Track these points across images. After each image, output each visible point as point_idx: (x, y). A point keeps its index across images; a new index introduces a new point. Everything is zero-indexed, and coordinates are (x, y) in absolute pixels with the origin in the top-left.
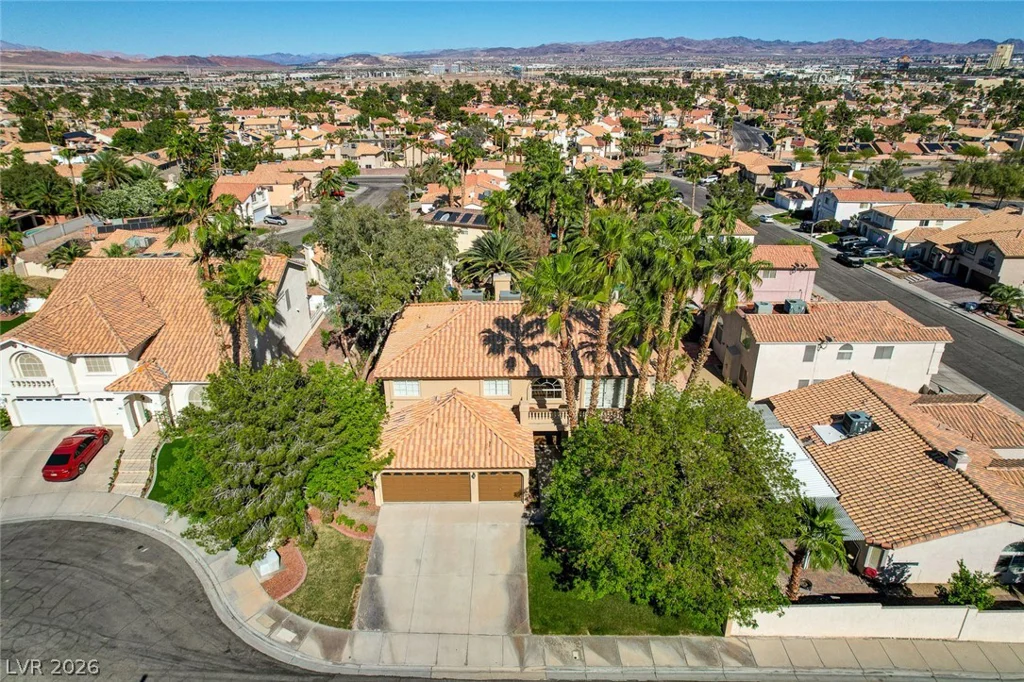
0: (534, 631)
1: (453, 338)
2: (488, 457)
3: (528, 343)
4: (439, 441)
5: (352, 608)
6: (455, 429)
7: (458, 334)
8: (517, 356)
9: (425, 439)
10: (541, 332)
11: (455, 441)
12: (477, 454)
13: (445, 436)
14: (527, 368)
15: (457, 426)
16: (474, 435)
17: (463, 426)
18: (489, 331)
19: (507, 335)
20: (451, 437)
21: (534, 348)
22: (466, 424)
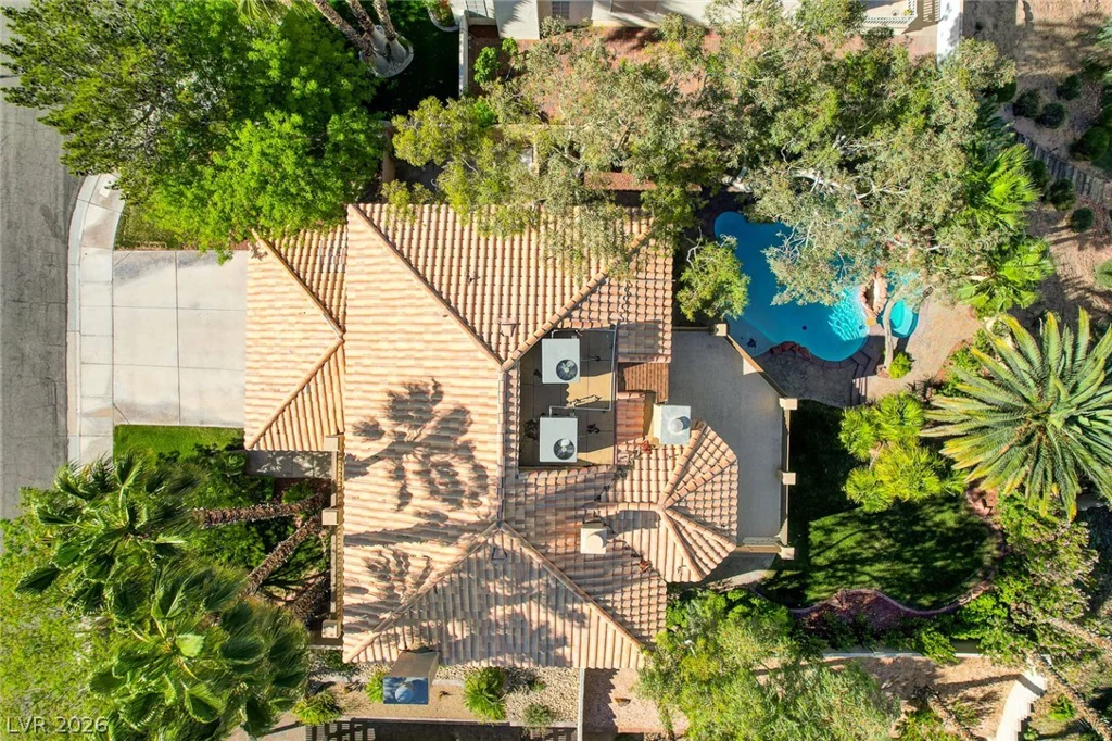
0: (116, 428)
1: (422, 329)
2: (257, 387)
3: (411, 464)
4: (280, 319)
5: (139, 245)
6: (292, 339)
7: (427, 337)
8: (386, 441)
9: (283, 300)
10: (434, 493)
11: (277, 341)
12: (262, 372)
13: (286, 327)
14: (362, 456)
15: (297, 343)
16: (286, 368)
17: (298, 351)
18: (439, 395)
19: (429, 429)
20: (283, 335)
21: (399, 474)
22: (300, 355)
